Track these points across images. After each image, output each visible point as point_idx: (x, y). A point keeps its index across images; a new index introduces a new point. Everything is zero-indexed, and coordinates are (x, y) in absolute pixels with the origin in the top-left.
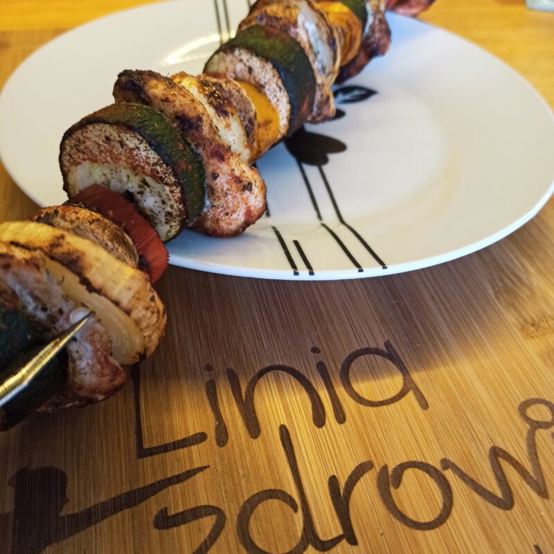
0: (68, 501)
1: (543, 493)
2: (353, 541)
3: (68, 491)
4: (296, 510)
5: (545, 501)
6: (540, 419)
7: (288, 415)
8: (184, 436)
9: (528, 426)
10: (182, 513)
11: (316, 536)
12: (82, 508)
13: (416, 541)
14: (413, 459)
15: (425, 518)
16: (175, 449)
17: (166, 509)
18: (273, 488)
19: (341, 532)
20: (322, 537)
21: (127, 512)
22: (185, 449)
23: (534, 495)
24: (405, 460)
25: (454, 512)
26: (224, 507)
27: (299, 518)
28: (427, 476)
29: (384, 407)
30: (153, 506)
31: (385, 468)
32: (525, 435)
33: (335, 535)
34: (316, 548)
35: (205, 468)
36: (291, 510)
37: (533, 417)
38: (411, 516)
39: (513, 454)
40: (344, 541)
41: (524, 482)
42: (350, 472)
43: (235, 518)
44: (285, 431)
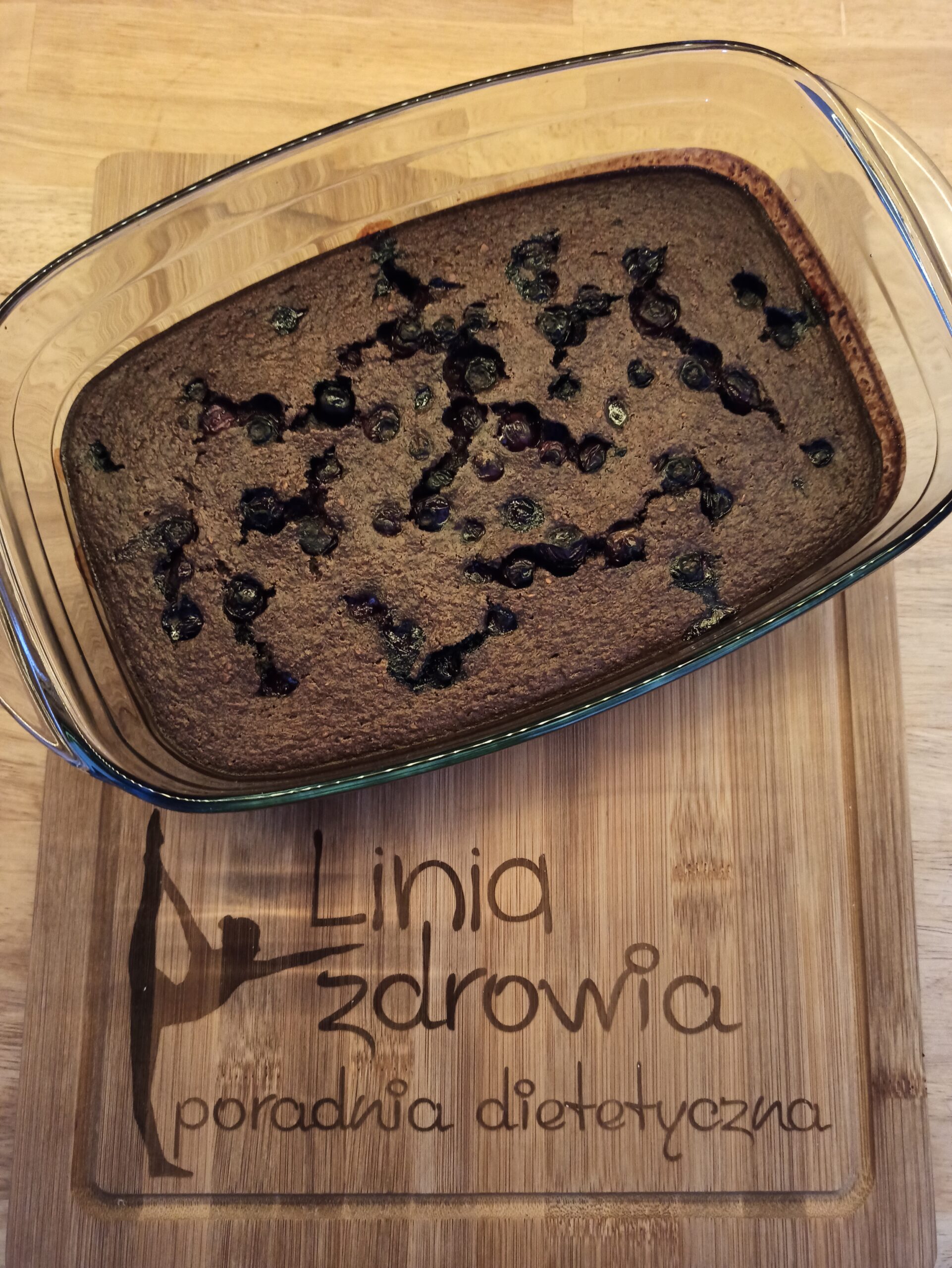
0: (259, 949)
1: (606, 1026)
2: (451, 1026)
3: (260, 942)
4: (418, 994)
5: (606, 1032)
6: (640, 964)
7: (435, 913)
8: (349, 915)
9: (626, 968)
10: (338, 978)
11: (427, 1017)
12: (269, 958)
13: (495, 1037)
14: (519, 974)
15: (509, 1021)
16: (340, 924)
17: (327, 972)
18: (406, 973)
19: (445, 1017)
20: (432, 1018)
22: (348, 926)
23: (599, 1026)
24: (513, 974)
25: (532, 1024)
26: (368, 980)
27: (418, 1001)
28: (524, 991)
29: (514, 923)
31: (495, 977)
32: (619, 974)
33: (440, 1019)
34: (425, 1025)
35: (361, 945)
36: (415, 993)
37: (635, 961)
38: (500, 1019)
39: (600, 990)
40: (445, 1026)
41: (597, 1014)
42: (467, 975)
43: (374, 990)
44: (427, 928)
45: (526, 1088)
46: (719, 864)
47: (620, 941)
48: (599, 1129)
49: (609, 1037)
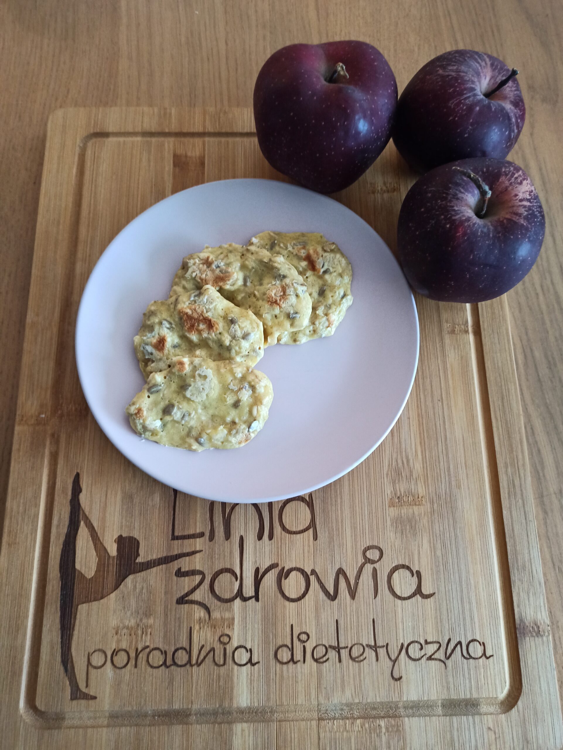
0: (139, 555)
1: (353, 596)
2: (257, 600)
3: (140, 551)
4: (237, 580)
5: (352, 601)
6: (372, 558)
7: (246, 531)
8: (194, 532)
9: (363, 560)
10: (187, 571)
11: (242, 594)
12: (145, 560)
13: (285, 606)
14: (298, 566)
15: (293, 596)
16: (188, 538)
17: (181, 568)
18: (229, 567)
19: (253, 594)
20: (245, 595)
21: (164, 566)
22: (194, 540)
23: (348, 597)
24: (294, 566)
25: (307, 596)
26: (206, 572)
27: (237, 585)
28: (302, 576)
29: (295, 535)
30: (175, 565)
31: (283, 569)
32: (359, 565)
33: (250, 595)
34: (241, 599)
35: (201, 551)
36: (235, 580)
37: (368, 556)
38: (287, 594)
39: (348, 575)
40: (253, 599)
41: (347, 589)
42: (266, 567)
43: (210, 578)
44: (242, 539)
45: (304, 637)
46: (417, 497)
47: (359, 544)
48: (350, 661)
49: (354, 603)
